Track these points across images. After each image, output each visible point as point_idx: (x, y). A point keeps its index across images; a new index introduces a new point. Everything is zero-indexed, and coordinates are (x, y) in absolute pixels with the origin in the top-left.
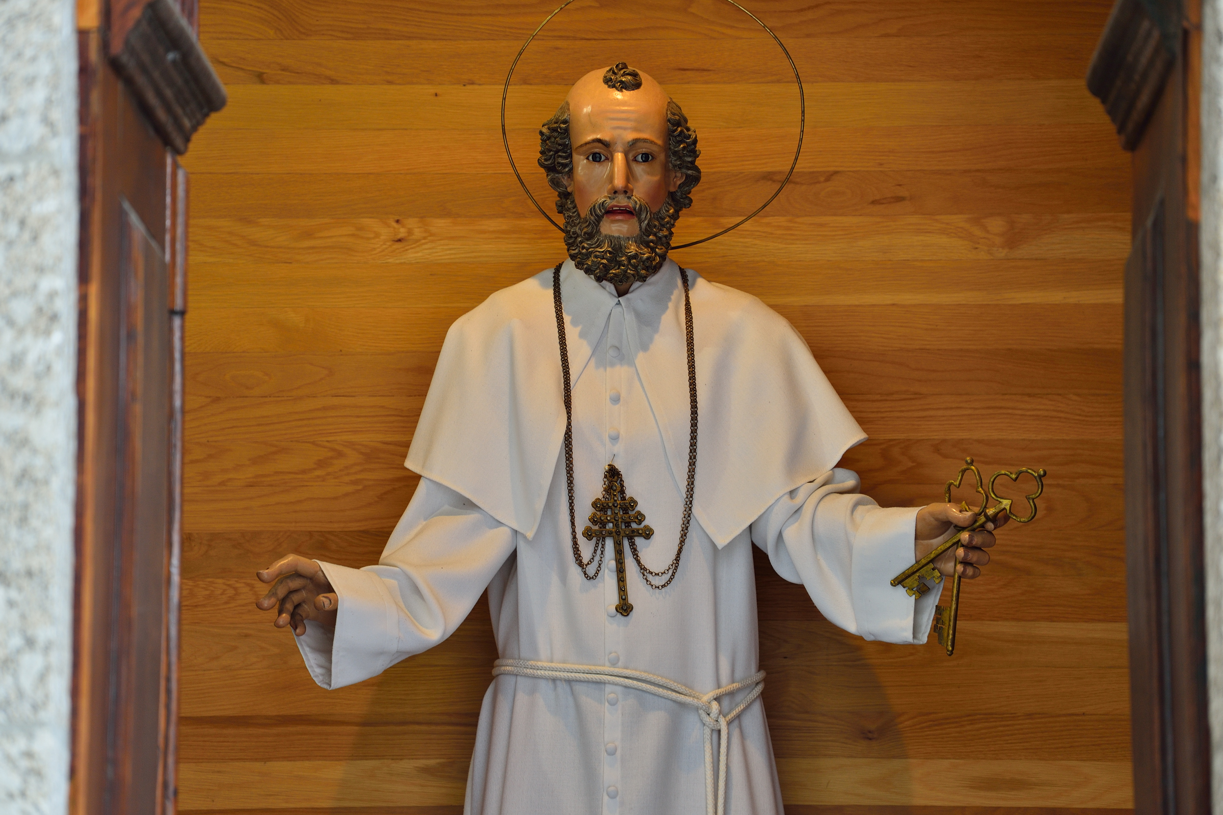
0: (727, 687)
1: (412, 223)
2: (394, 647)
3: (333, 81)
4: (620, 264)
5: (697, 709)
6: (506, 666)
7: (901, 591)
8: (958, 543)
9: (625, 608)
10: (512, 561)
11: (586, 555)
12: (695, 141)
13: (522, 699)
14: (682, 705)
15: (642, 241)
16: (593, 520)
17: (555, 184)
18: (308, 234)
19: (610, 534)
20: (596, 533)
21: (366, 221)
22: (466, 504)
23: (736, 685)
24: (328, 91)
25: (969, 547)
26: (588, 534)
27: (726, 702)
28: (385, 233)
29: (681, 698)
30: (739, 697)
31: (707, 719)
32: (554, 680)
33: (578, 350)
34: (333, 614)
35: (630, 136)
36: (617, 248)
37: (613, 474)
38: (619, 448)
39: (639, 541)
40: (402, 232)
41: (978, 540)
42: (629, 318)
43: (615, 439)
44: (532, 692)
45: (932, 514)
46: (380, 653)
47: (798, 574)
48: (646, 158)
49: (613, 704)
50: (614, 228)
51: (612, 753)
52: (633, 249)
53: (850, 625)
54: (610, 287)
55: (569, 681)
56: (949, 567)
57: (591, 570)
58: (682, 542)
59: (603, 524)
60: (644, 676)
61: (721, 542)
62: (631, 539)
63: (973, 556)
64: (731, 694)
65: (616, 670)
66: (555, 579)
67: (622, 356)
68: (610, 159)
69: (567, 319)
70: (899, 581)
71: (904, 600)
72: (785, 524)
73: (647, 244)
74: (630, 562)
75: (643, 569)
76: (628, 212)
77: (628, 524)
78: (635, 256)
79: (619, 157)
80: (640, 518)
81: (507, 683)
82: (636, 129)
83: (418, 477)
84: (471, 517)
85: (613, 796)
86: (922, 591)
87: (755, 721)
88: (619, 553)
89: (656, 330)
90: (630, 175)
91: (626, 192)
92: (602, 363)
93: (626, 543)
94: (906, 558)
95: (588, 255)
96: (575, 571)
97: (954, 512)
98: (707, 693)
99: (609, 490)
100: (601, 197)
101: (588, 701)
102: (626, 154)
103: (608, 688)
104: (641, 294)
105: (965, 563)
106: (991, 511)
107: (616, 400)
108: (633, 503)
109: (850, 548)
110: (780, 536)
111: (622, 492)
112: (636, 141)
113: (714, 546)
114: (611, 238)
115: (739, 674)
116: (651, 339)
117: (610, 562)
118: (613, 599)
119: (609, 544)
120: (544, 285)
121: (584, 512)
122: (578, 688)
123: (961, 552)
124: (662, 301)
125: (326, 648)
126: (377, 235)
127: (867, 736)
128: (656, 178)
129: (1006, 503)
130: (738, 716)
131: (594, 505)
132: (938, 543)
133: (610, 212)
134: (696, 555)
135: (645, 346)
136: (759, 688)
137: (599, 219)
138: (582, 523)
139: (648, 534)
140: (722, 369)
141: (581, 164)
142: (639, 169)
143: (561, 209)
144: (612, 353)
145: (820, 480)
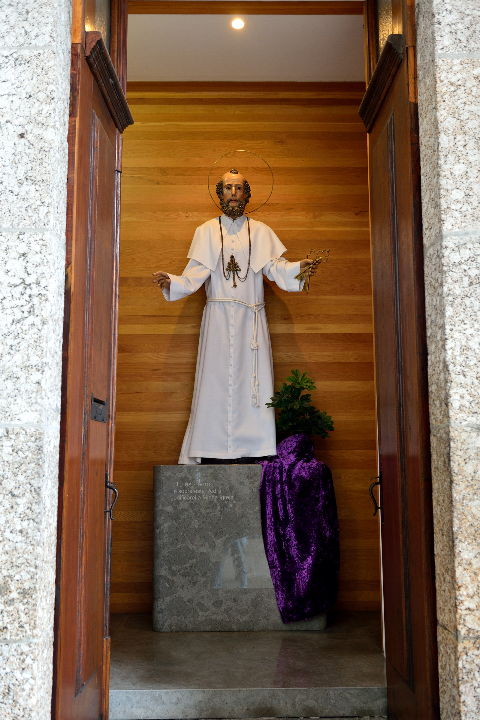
0: (257, 304)
1: (189, 213)
2: (183, 292)
3: (173, 184)
4: (234, 212)
5: (251, 308)
6: (209, 300)
7: (296, 280)
8: (310, 267)
9: (235, 286)
10: (210, 278)
11: (226, 275)
12: (250, 187)
13: (212, 306)
14: (247, 307)
15: (238, 207)
16: (228, 267)
17: (219, 197)
18: (168, 216)
19: (232, 270)
20: (229, 269)
21: (180, 213)
22: (200, 264)
23: (259, 304)
24: (172, 186)
25: (312, 268)
26: (227, 270)
27: (257, 307)
28: (184, 215)
29: (247, 305)
30: (260, 306)
31: (253, 310)
32: (219, 302)
33: (225, 232)
34: (170, 283)
35: (236, 183)
36: (233, 208)
37: (232, 257)
38: (234, 252)
39: (238, 272)
40: (187, 215)
41: (314, 266)
42: (236, 225)
43: (233, 250)
44: (214, 305)
45: (304, 262)
46: (181, 293)
47: (273, 279)
48: (239, 188)
49: (232, 306)
50: (232, 204)
51: (232, 317)
52: (237, 208)
53: (285, 289)
54: (232, 219)
55: (222, 302)
56: (307, 274)
57: (227, 278)
58: (248, 272)
59: (230, 268)
60: (239, 300)
61: (256, 272)
62: (236, 271)
63: (313, 270)
64: (258, 305)
65: (233, 299)
66: (219, 280)
67: (234, 233)
68: (231, 189)
69: (222, 226)
70: (296, 278)
71: (297, 282)
72: (270, 267)
73: (240, 208)
74: (236, 276)
75: (239, 278)
76: (236, 201)
77: (236, 268)
78: (237, 210)
79: (234, 188)
80: (238, 267)
81: (209, 304)
82: (237, 182)
83: (189, 259)
84: (201, 267)
85: (232, 326)
86: (301, 280)
87: (263, 311)
88: (234, 274)
89: (241, 228)
90: (236, 192)
91: (235, 195)
92: (230, 234)
93: (235, 272)
94: (298, 272)
95: (227, 210)
96: (224, 278)
97: (309, 260)
98: (253, 305)
99: (231, 260)
100: (229, 197)
101: (227, 305)
102: (235, 188)
103: (231, 303)
104: (238, 220)
105: (311, 272)
106: (317, 260)
107: (233, 242)
108: (237, 264)
109: (285, 271)
110: (269, 270)
111: (234, 261)
112: (237, 184)
113: (254, 273)
114: (232, 207)
115: (260, 301)
116: (240, 229)
117: (232, 276)
118: (232, 284)
119: (232, 272)
120: (217, 220)
121: (226, 265)
122: (225, 303)
123: (310, 269)
124: (243, 222)
125: (168, 293)
126: (182, 216)
127: (285, 319)
128: (242, 193)
129: (321, 258)
130: (260, 310)
131: (228, 263)
132: (305, 269)
133: (231, 200)
134: (251, 275)
135: (239, 231)
136: (264, 305)
137: (229, 202)
138: (226, 267)
139: (240, 270)
140: (256, 236)
141: (225, 190)
142: (238, 191)
143: (221, 203)
144: (232, 232)
145: (278, 258)
